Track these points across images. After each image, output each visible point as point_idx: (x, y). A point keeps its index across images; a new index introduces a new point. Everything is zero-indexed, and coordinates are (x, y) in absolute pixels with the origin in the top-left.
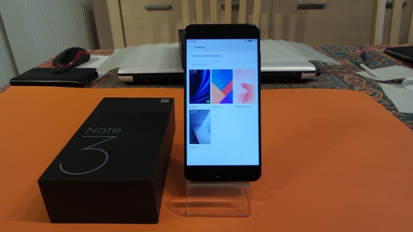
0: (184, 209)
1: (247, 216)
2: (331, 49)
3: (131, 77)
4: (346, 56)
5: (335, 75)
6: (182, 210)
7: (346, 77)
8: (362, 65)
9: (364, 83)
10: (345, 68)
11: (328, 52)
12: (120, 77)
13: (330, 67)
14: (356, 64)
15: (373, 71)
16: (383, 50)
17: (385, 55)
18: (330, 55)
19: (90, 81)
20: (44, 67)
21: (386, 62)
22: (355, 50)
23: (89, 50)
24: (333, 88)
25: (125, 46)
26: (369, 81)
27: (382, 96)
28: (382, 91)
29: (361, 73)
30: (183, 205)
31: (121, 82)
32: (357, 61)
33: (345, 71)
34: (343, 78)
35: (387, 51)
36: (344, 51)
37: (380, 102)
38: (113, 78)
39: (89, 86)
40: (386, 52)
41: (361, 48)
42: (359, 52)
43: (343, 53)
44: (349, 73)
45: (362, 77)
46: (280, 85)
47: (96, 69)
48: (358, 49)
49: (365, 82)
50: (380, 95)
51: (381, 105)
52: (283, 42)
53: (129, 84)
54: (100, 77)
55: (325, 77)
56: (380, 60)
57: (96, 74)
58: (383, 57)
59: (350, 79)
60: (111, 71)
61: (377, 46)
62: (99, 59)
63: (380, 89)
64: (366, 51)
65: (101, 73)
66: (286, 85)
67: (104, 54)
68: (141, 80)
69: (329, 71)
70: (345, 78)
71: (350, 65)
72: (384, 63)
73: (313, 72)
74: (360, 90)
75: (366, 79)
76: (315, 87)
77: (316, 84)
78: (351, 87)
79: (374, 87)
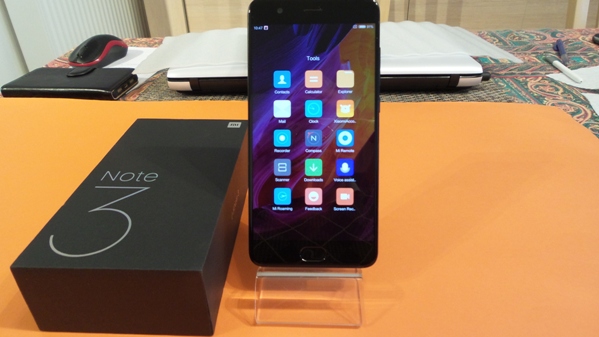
0: (253, 312)
1: (356, 327)
2: (506, 35)
3: (187, 84)
4: (530, 47)
5: (511, 78)
6: (249, 313)
7: (531, 83)
8: (557, 63)
9: (559, 93)
10: (528, 67)
11: (500, 41)
12: (169, 83)
13: (504, 66)
14: (546, 60)
15: (574, 73)
16: (590, 37)
17: (593, 46)
18: (504, 45)
19: (124, 90)
20: (56, 66)
21: (595, 57)
22: (545, 38)
23: (125, 39)
24: (510, 101)
25: (189, 31)
26: (568, 91)
27: (589, 116)
28: (590, 106)
29: (555, 76)
30: (250, 305)
31: (172, 91)
32: (549, 56)
33: (528, 72)
34: (526, 84)
35: (596, 38)
36: (526, 39)
37: (587, 125)
38: (160, 84)
39: (123, 97)
40: (594, 41)
41: (553, 35)
42: (551, 41)
43: (525, 43)
44: (535, 75)
45: (556, 83)
46: (424, 95)
47: (133, 70)
48: (548, 36)
49: (561, 90)
50: (586, 114)
51: (588, 131)
52: (429, 25)
53: (185, 94)
54: (140, 82)
55: (496, 83)
56: (585, 54)
57: (135, 78)
58: (590, 50)
59: (537, 86)
60: (158, 72)
61: (580, 31)
62: (141, 52)
63: (586, 103)
64: (563, 39)
65: (143, 76)
66: (432, 96)
67: (149, 46)
68: (202, 88)
69: (503, 72)
70: (529, 85)
71: (536, 63)
72: (591, 59)
73: (478, 75)
74: (553, 105)
75: (563, 86)
76: (481, 99)
77: (481, 94)
78: (539, 100)
79: (577, 99)
